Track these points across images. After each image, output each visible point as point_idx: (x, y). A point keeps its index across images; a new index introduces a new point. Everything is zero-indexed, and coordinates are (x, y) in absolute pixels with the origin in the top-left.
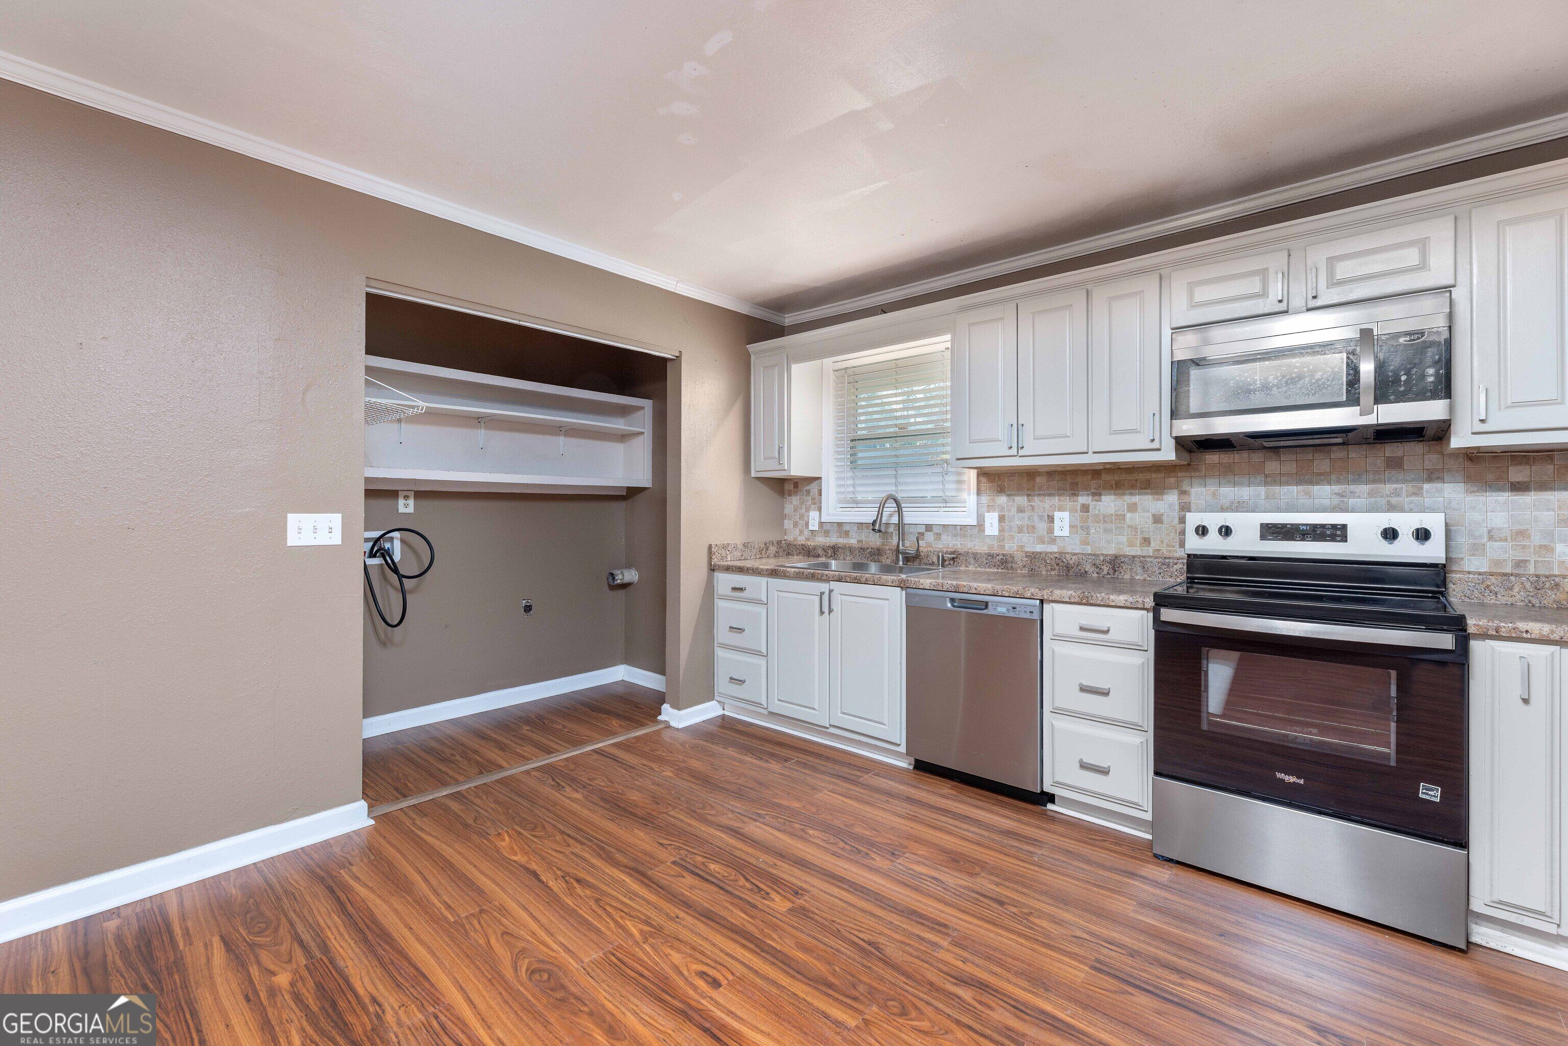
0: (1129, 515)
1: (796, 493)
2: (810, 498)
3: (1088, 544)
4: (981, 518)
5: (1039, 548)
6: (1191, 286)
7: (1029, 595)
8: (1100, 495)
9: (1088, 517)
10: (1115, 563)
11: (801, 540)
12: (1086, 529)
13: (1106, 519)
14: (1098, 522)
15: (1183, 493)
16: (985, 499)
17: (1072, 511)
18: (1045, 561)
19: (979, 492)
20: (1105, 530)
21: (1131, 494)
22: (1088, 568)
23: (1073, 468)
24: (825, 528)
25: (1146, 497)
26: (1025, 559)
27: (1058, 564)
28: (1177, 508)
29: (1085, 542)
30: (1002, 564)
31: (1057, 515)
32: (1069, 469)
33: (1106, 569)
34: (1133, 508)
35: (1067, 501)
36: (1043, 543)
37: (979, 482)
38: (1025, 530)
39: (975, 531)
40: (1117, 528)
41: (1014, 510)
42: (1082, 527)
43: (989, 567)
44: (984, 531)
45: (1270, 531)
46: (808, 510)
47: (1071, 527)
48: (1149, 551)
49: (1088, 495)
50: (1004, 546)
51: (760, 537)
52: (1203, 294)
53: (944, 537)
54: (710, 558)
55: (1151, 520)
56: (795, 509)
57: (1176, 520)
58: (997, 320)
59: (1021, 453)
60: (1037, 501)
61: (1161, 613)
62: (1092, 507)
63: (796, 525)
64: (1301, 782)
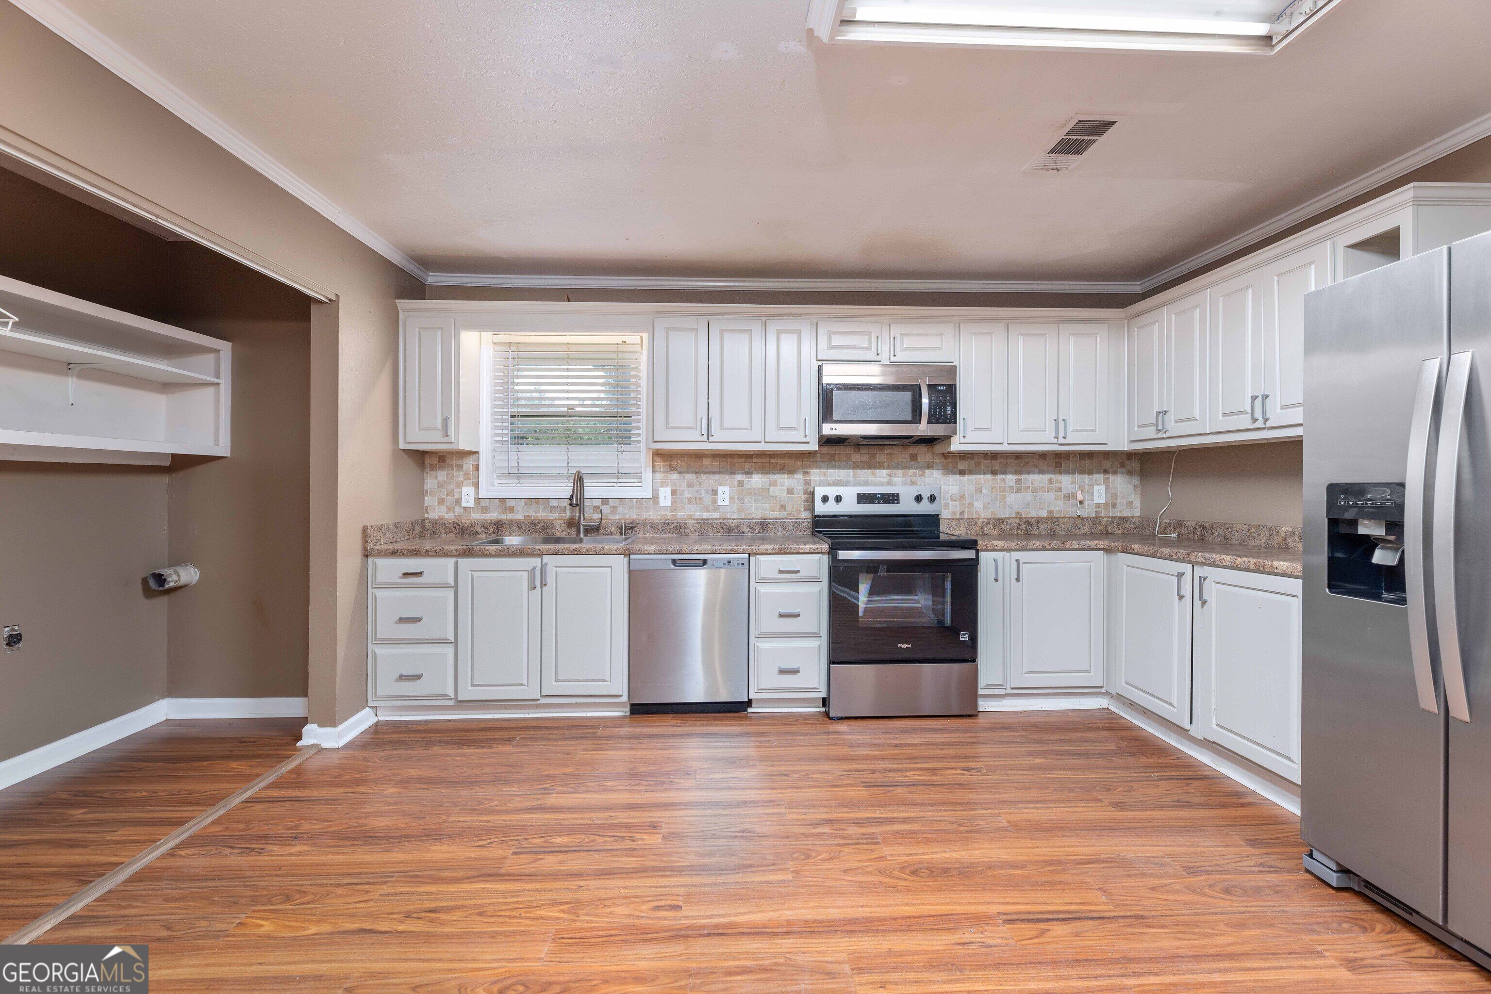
0: (771, 489)
1: (442, 468)
2: (462, 474)
3: (742, 511)
4: (656, 492)
5: (705, 516)
6: (830, 334)
7: (741, 551)
8: (751, 473)
9: (743, 490)
10: (764, 525)
11: (450, 517)
12: (742, 500)
13: (753, 492)
14: (750, 494)
15: (806, 473)
16: (659, 476)
17: (731, 486)
18: (712, 525)
19: (654, 471)
20: (756, 500)
21: (773, 473)
22: (745, 529)
23: (733, 453)
24: (483, 504)
25: (783, 476)
26: (696, 525)
27: (722, 527)
28: (802, 483)
29: (740, 510)
30: (676, 529)
31: (720, 489)
32: (729, 453)
33: (757, 529)
34: (774, 483)
35: (726, 478)
36: (708, 511)
37: (654, 462)
38: (694, 501)
39: (650, 503)
40: (763, 498)
41: (684, 485)
42: (738, 498)
43: (665, 533)
44: (658, 503)
45: (863, 498)
46: (459, 485)
47: (730, 498)
48: (784, 514)
49: (743, 474)
50: (676, 515)
51: (408, 516)
52: (837, 340)
53: (620, 509)
54: (365, 542)
55: (786, 492)
56: (441, 486)
57: (802, 492)
58: (692, 330)
59: (711, 439)
60: (703, 478)
61: (837, 554)
62: (745, 483)
63: (441, 501)
64: (910, 646)
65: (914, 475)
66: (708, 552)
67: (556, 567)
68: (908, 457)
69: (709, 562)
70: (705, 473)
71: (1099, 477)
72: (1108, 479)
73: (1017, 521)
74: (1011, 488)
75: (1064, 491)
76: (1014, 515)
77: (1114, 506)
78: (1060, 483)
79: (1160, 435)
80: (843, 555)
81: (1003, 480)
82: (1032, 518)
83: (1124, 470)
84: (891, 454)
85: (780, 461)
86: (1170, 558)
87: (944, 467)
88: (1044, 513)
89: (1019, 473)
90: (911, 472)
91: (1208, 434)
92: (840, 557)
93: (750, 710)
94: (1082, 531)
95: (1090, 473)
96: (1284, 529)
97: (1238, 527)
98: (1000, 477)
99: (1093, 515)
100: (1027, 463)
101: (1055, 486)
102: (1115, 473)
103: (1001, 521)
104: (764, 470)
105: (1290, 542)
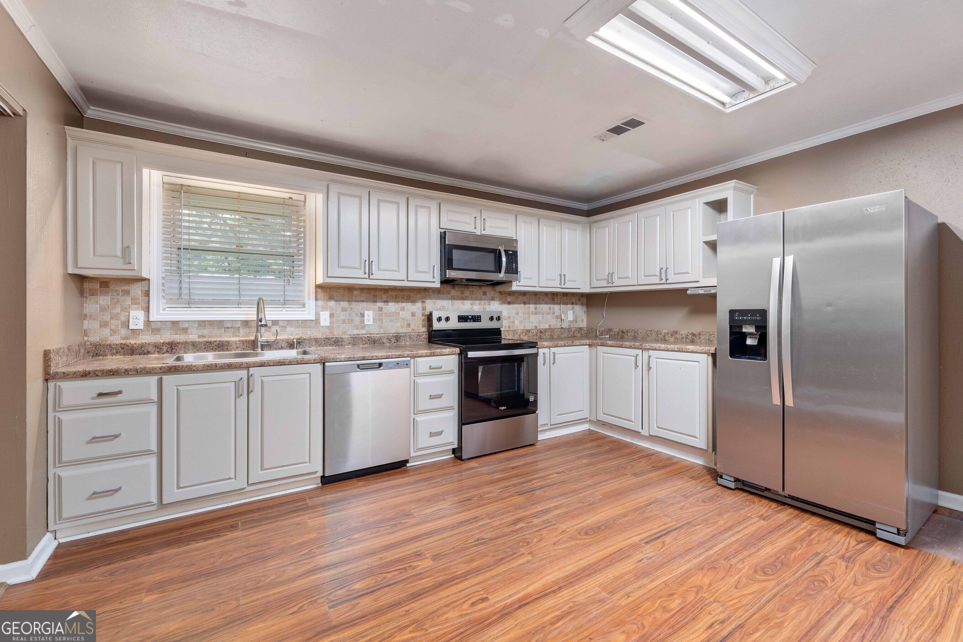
0: (401, 312)
1: (106, 293)
2: (128, 298)
3: (382, 328)
4: (317, 315)
5: (356, 332)
6: (448, 212)
8: (388, 302)
9: (382, 314)
10: (398, 338)
11: (116, 340)
12: (381, 320)
13: (390, 315)
14: (387, 317)
15: (423, 302)
16: (320, 303)
17: (374, 310)
18: (362, 339)
19: (316, 299)
20: (391, 321)
21: (402, 302)
22: (385, 341)
23: (375, 287)
24: (153, 326)
25: (408, 304)
26: (350, 339)
27: (369, 340)
28: (421, 309)
29: (380, 327)
30: (335, 343)
31: (366, 313)
32: (373, 287)
33: (393, 340)
34: (403, 309)
35: (370, 305)
36: (358, 329)
37: (316, 292)
38: (347, 321)
39: (313, 323)
40: (396, 319)
41: (340, 310)
42: (379, 319)
43: (326, 346)
44: (319, 323)
45: (462, 319)
46: (126, 309)
47: (374, 319)
48: (410, 330)
49: (382, 302)
50: (333, 332)
51: (76, 339)
52: (452, 217)
53: (288, 329)
54: (45, 366)
55: (411, 315)
56: (103, 309)
57: (421, 315)
58: (356, 196)
59: (371, 277)
60: (354, 305)
61: (467, 354)
62: (383, 309)
63: (104, 324)
64: (505, 408)
65: (485, 304)
66: (383, 357)
67: (261, 377)
68: (481, 293)
69: (384, 364)
70: (355, 301)
71: (570, 306)
72: (574, 307)
73: (536, 331)
74: (533, 312)
75: (556, 314)
76: (534, 328)
77: (576, 322)
78: (554, 309)
79: (609, 285)
80: (471, 354)
81: (529, 308)
82: (542, 329)
83: (580, 303)
84: (472, 291)
85: (406, 293)
86: (630, 347)
87: (500, 300)
88: (547, 326)
89: (536, 303)
90: (483, 302)
91: (636, 285)
92: (469, 356)
93: (408, 465)
94: (564, 336)
95: (566, 304)
96: (664, 331)
97: (641, 331)
98: (527, 306)
99: (568, 327)
100: (539, 298)
101: (552, 311)
102: (576, 304)
103: (529, 331)
104: (396, 299)
105: (667, 337)
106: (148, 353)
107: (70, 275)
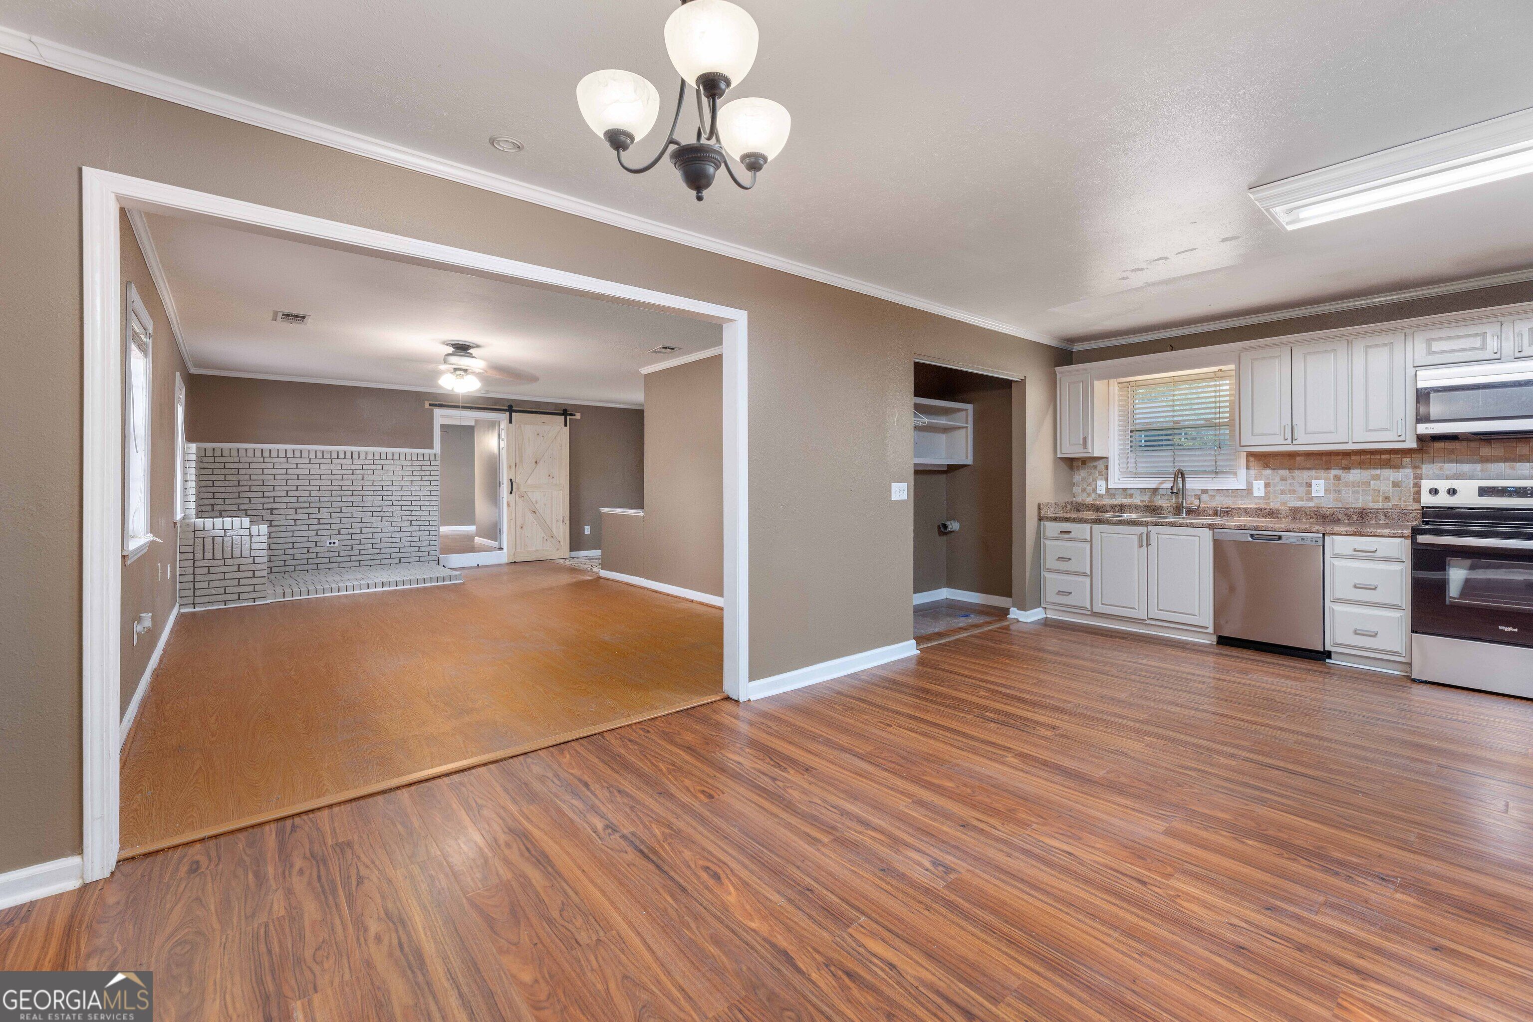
0: (1373, 482)
1: (1084, 469)
2: (1097, 472)
3: (1340, 501)
4: (1250, 484)
5: (1299, 504)
7: (1314, 531)
8: (1350, 469)
9: (1339, 484)
10: (1364, 514)
11: (1089, 501)
12: (1339, 492)
13: (1353, 485)
14: (1348, 487)
16: (1253, 472)
17: (1325, 480)
18: (1305, 512)
19: (1248, 468)
20: (1354, 492)
21: (1375, 468)
22: (1340, 515)
23: (1326, 453)
24: (1111, 492)
25: (1387, 470)
26: (1289, 511)
27: (1316, 515)
28: (1411, 477)
29: (1336, 500)
30: (1269, 514)
31: (1314, 482)
32: (1323, 453)
33: (1355, 516)
34: (1375, 478)
35: (1322, 473)
36: (1303, 501)
37: (1247, 461)
38: (1287, 492)
39: (1245, 493)
40: (1363, 490)
41: (1277, 479)
42: (1335, 490)
43: (1258, 517)
44: (1252, 493)
45: (1486, 491)
46: (1095, 480)
47: (1326, 490)
48: (1390, 505)
49: (1340, 469)
50: (1270, 503)
51: (1064, 498)
52: (1437, 346)
53: (1217, 498)
54: (1039, 512)
55: (1391, 485)
56: (1083, 480)
57: (1411, 485)
58: (1276, 357)
59: (1294, 442)
60: (1297, 473)
61: (1416, 538)
62: (1342, 478)
63: (1083, 490)
64: (1515, 630)
66: (1284, 530)
67: (1159, 533)
69: (1283, 538)
70: (1299, 469)
80: (1421, 539)
85: (1385, 457)
92: (1424, 541)
104: (1363, 465)
106: (1107, 511)
107: (1061, 459)
